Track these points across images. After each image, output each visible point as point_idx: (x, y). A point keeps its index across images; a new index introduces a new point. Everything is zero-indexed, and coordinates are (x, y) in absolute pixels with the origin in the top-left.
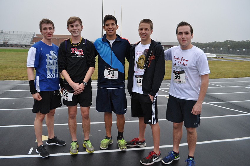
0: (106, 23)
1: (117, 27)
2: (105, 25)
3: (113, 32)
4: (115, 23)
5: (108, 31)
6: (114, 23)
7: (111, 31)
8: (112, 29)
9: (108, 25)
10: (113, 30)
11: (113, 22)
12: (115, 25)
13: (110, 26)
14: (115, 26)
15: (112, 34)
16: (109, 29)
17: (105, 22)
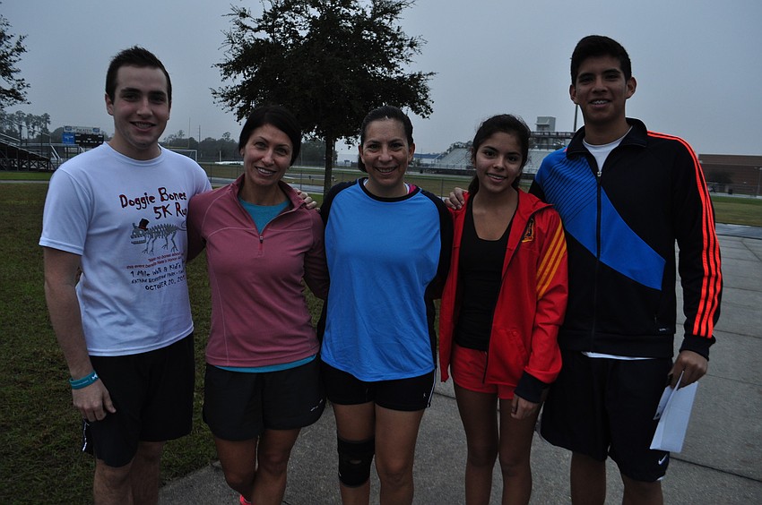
0: (582, 72)
1: (631, 85)
2: (578, 80)
3: (611, 106)
4: (622, 68)
5: (591, 102)
6: (618, 69)
7: (600, 104)
8: (608, 96)
9: (589, 78)
10: (609, 101)
11: (613, 65)
12: (622, 75)
13: (600, 84)
14: (620, 83)
15: (606, 115)
16: (592, 97)
17: (578, 66)
